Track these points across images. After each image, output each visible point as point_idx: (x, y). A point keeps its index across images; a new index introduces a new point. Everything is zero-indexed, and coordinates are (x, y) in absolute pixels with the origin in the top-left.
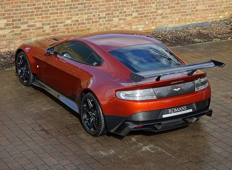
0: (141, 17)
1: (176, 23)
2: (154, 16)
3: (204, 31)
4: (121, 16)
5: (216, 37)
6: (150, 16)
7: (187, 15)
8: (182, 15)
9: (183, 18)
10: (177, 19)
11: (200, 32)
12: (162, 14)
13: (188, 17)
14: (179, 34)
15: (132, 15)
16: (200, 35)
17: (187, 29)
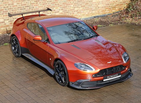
0: (64, 13)
1: (86, 16)
2: (73, 12)
3: (104, 20)
4: (52, 13)
5: (111, 23)
6: (70, 12)
7: (93, 10)
8: (89, 11)
9: (91, 12)
10: (87, 13)
11: (101, 21)
12: (77, 11)
13: (94, 12)
14: (88, 22)
15: (59, 12)
16: (101, 22)
17: (93, 19)
